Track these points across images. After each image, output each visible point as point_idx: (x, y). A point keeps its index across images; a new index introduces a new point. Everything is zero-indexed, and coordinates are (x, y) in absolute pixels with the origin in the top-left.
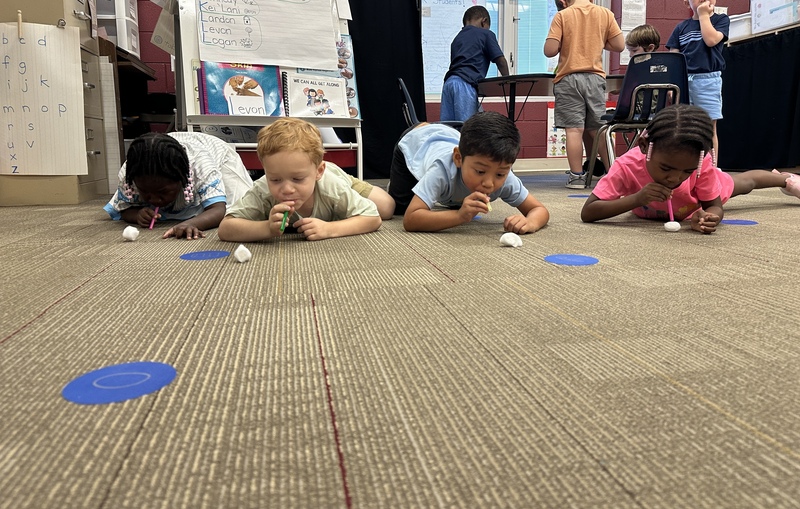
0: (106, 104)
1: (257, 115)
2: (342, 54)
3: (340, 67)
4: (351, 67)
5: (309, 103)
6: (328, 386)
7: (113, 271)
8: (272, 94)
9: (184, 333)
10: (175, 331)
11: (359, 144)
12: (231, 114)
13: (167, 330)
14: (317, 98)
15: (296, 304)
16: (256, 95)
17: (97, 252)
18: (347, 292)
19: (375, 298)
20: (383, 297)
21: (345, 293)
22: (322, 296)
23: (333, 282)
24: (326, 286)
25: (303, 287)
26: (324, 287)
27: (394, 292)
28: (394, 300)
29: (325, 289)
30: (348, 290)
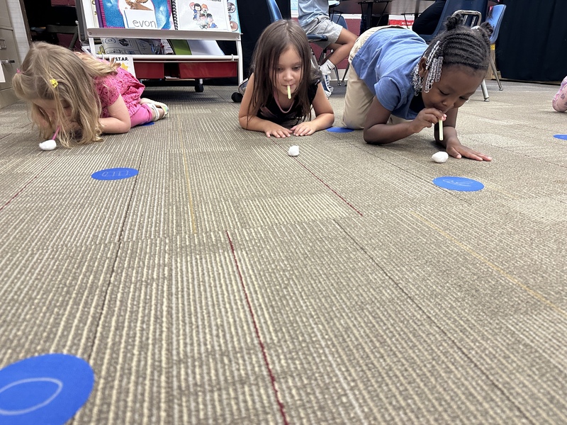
0: (13, 15)
1: (150, 28)
5: (195, 17)
6: (281, 406)
7: (27, 196)
8: (161, 8)
9: (99, 297)
10: (90, 293)
11: (240, 57)
12: (126, 27)
13: (80, 293)
14: (202, 12)
15: (214, 248)
16: (147, 9)
17: (13, 169)
18: (262, 229)
19: (292, 239)
20: (299, 237)
21: (260, 231)
22: (238, 234)
23: (244, 214)
24: (239, 220)
25: (216, 221)
26: (237, 220)
27: (309, 230)
28: (311, 242)
29: (238, 223)
30: (262, 226)
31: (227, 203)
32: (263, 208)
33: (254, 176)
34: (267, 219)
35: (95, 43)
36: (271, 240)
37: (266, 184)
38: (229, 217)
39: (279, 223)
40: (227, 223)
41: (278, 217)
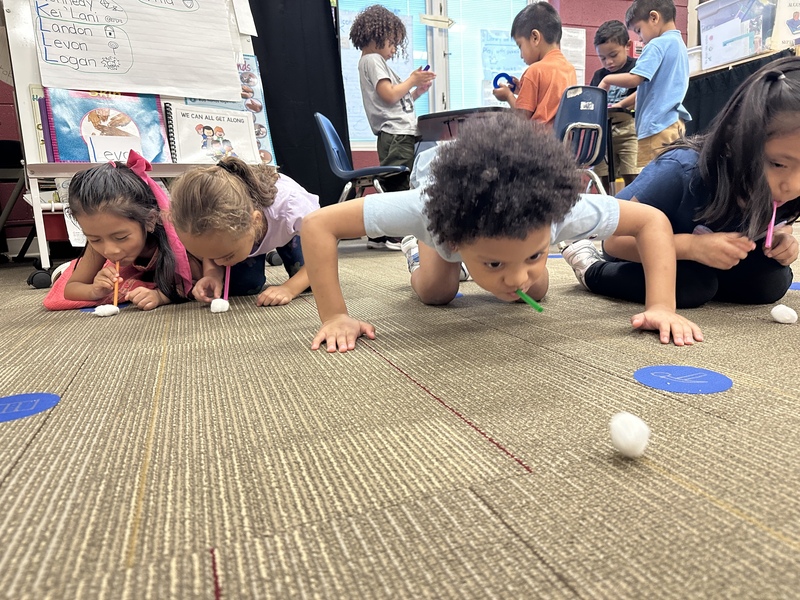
2: (246, 79)
3: (244, 97)
4: (259, 97)
5: (205, 144)
8: (151, 133)
14: (215, 138)
18: (302, 536)
19: (380, 563)
20: (398, 555)
21: (299, 542)
22: (240, 560)
23: (263, 491)
24: (249, 509)
25: (193, 521)
26: (244, 513)
27: (418, 528)
28: (430, 568)
29: (246, 521)
30: (302, 525)
31: (228, 461)
32: (308, 469)
33: (293, 389)
34: (317, 501)
35: (41, 190)
36: (327, 572)
37: (316, 405)
38: (225, 504)
39: (346, 511)
40: (218, 523)
41: (342, 493)
